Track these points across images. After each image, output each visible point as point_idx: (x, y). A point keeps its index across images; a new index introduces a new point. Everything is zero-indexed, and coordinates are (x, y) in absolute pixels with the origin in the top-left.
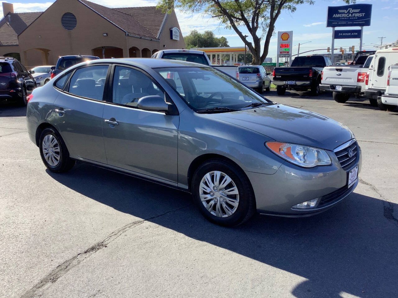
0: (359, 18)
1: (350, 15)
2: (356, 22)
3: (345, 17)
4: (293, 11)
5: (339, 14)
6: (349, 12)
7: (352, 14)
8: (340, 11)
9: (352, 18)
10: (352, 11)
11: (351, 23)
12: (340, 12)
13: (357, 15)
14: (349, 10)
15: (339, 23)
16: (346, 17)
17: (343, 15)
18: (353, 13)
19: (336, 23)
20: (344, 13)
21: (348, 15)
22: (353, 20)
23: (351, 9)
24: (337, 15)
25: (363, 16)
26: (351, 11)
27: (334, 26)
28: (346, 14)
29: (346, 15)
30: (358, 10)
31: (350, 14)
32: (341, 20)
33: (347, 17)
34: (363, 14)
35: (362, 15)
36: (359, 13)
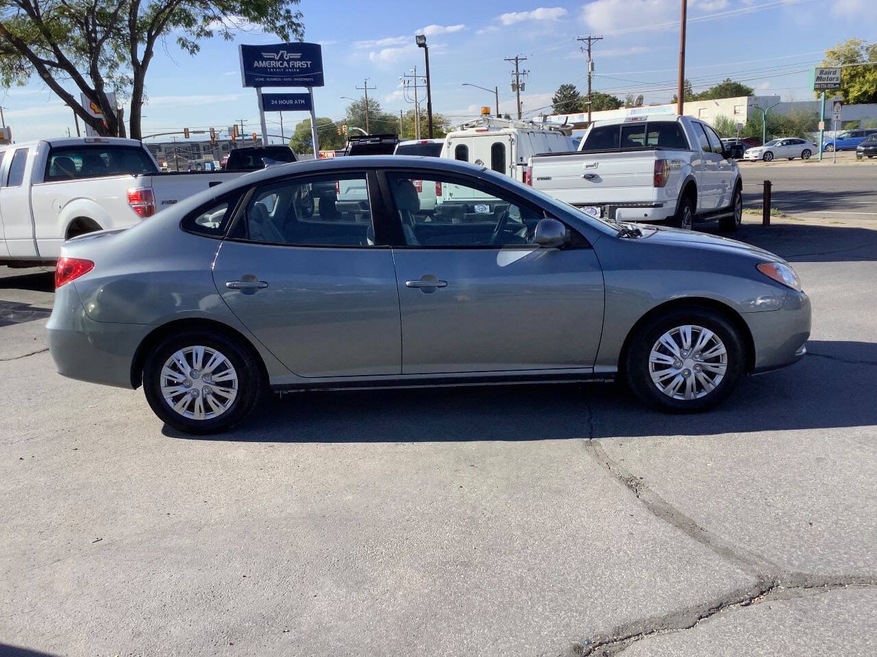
0: (302, 70)
1: (285, 64)
2: (298, 77)
3: (276, 68)
4: (192, 52)
5: (264, 62)
6: (282, 58)
7: (288, 62)
8: (266, 55)
9: (290, 70)
10: (287, 56)
11: (290, 79)
12: (265, 57)
13: (298, 64)
14: (282, 54)
15: (268, 79)
16: (279, 68)
17: (273, 64)
18: (291, 59)
19: (263, 79)
20: (273, 59)
21: (281, 64)
22: (292, 74)
23: (285, 52)
24: (260, 62)
25: (309, 66)
26: (285, 56)
27: (258, 85)
28: (278, 61)
29: (278, 64)
30: (298, 55)
31: (285, 62)
32: (271, 73)
33: (281, 68)
34: (309, 63)
35: (307, 64)
36: (300, 60)
